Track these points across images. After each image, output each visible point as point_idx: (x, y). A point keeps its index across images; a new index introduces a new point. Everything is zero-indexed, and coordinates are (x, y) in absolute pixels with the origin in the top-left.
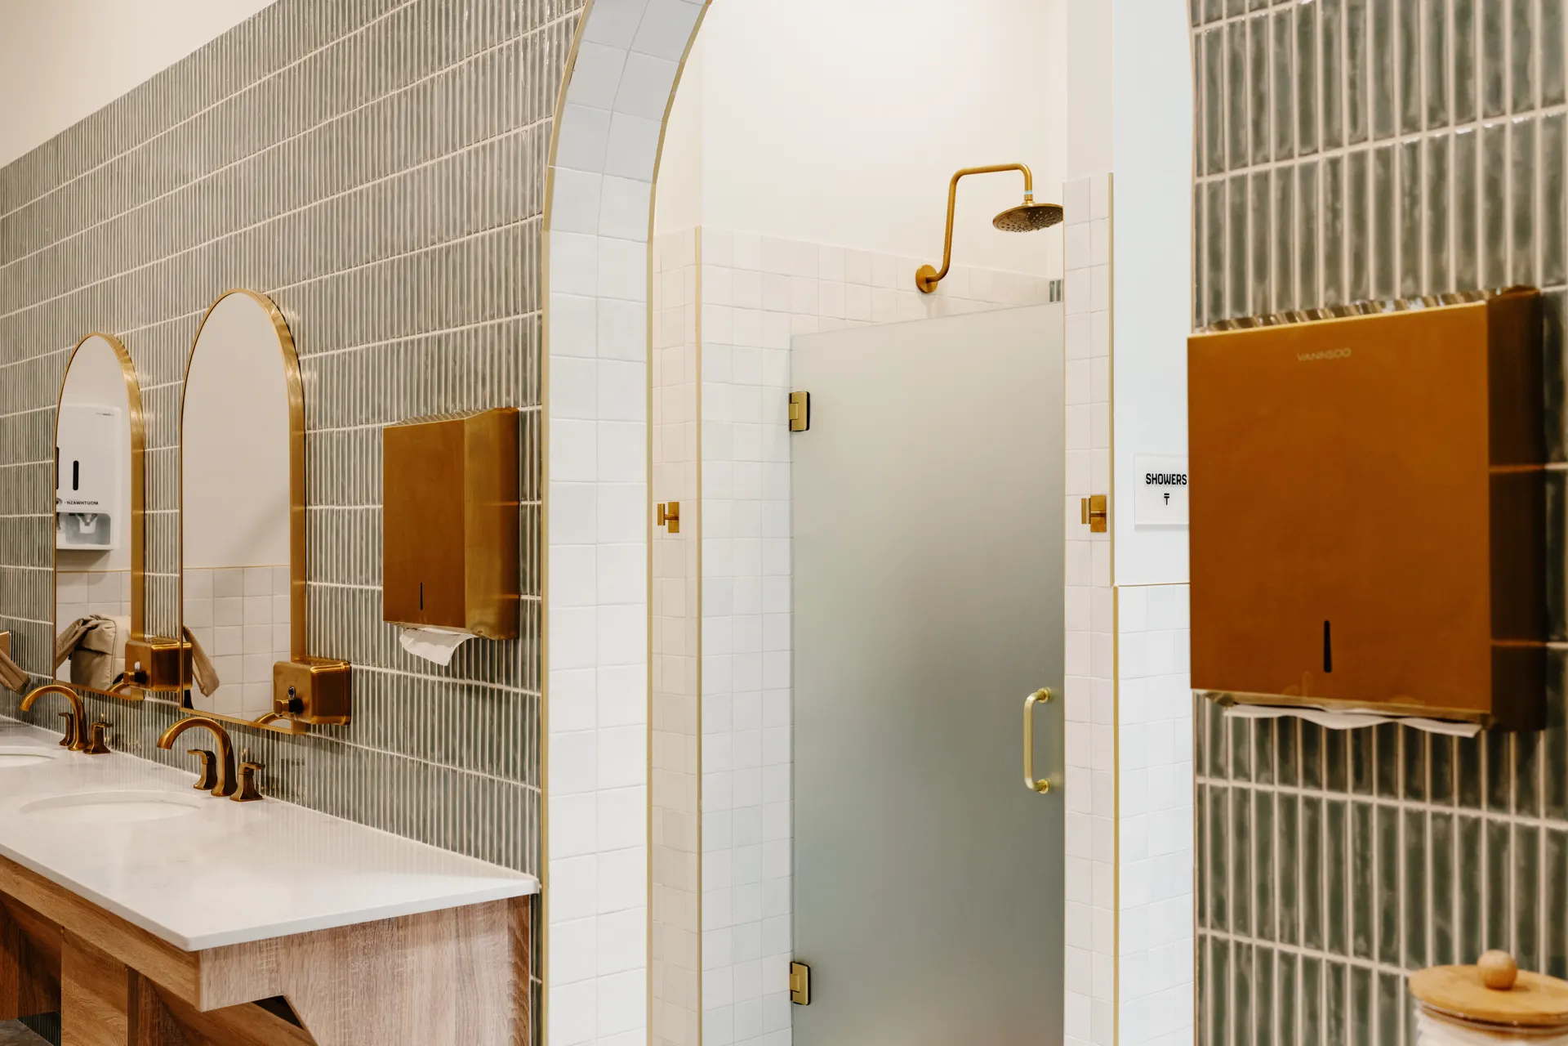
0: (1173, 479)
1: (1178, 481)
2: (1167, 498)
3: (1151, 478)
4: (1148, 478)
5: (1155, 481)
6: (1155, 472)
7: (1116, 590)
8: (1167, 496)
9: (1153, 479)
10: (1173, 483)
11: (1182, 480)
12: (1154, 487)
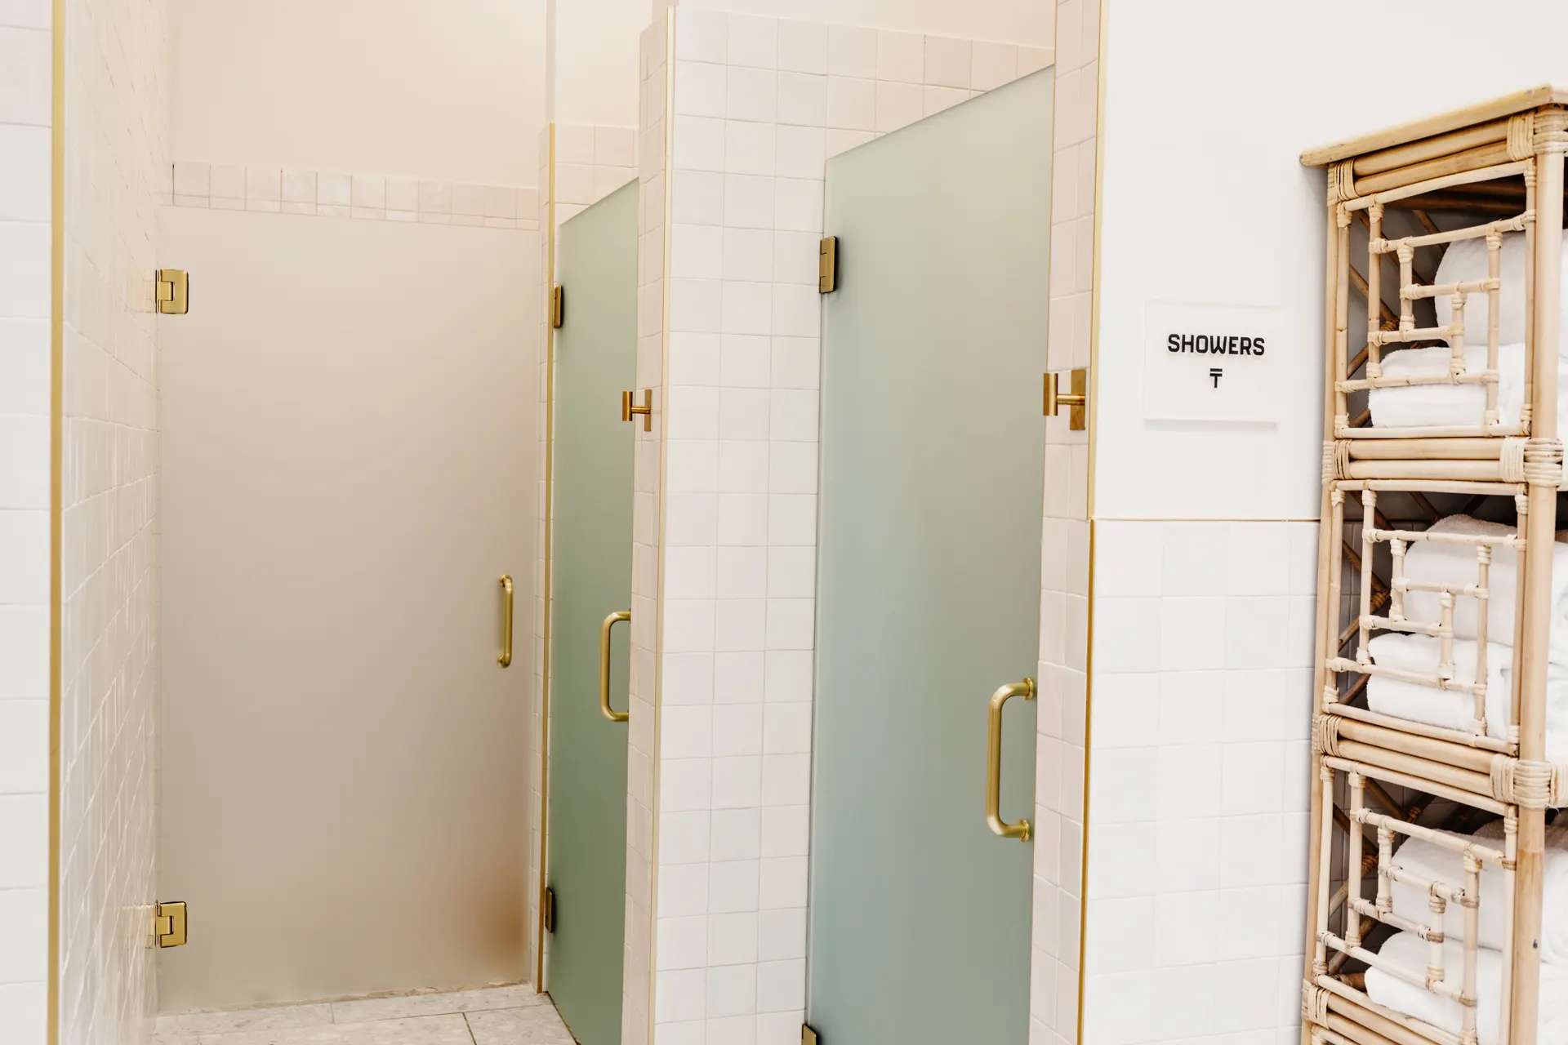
0: (1232, 345)
1: (1242, 348)
2: (1216, 376)
3: (1180, 342)
4: (1170, 341)
5: (1188, 347)
6: (1188, 331)
7: (1092, 523)
8: (1216, 374)
9: (1184, 343)
10: (1231, 352)
11: (1253, 347)
12: (1187, 357)
